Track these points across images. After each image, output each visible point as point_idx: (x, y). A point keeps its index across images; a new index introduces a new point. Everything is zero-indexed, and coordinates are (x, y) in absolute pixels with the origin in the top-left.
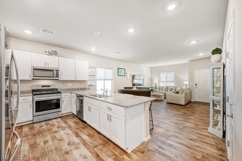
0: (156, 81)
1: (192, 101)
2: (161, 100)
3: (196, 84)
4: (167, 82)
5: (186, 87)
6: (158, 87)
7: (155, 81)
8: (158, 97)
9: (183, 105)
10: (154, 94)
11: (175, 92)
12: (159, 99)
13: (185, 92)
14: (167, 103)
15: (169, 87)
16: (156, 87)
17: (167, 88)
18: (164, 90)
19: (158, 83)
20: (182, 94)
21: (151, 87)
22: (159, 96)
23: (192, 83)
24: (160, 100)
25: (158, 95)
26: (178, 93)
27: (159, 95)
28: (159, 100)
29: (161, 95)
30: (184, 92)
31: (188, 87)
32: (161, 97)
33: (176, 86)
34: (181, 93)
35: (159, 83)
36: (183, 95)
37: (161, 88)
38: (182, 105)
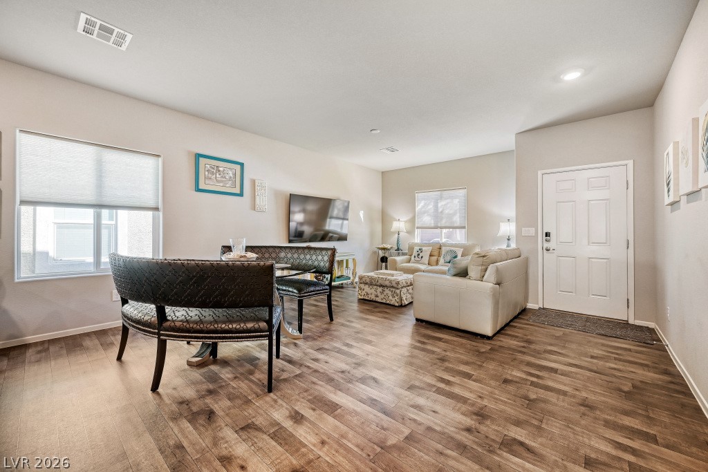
0: (400, 224)
1: (530, 305)
2: (401, 306)
3: (547, 235)
4: (439, 230)
5: (508, 246)
6: (405, 248)
7: (396, 226)
8: (387, 291)
9: (488, 338)
10: (371, 278)
11: (453, 271)
12: (394, 301)
13: (497, 270)
14: (417, 320)
15: (445, 245)
16: (401, 247)
17: (436, 253)
18: (426, 259)
19: (407, 232)
20: (482, 278)
21: (381, 246)
22: (393, 287)
23: (532, 231)
24: (397, 304)
25: (387, 283)
26: (463, 273)
27: (391, 282)
28: (392, 303)
29: (398, 283)
30: (491, 269)
31: (513, 246)
32: (398, 291)
33: (470, 243)
34: (479, 276)
35: (411, 232)
36: (488, 285)
37: (415, 253)
38: (483, 337)
